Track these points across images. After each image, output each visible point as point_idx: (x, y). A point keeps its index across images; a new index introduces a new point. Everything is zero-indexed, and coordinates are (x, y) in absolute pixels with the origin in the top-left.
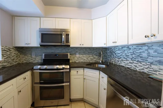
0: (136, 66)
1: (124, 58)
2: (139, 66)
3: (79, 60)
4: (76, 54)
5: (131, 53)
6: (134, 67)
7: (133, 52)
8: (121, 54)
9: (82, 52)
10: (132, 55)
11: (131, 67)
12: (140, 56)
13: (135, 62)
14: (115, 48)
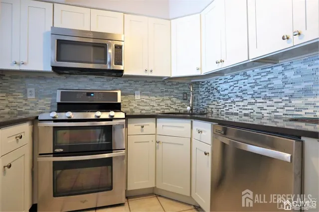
0: (262, 108)
1: (237, 96)
2: (267, 106)
3: (142, 108)
4: (134, 95)
5: (252, 85)
6: (259, 110)
7: (254, 81)
8: (230, 89)
9: (147, 91)
10: (252, 87)
11: (252, 111)
12: (269, 86)
13: (259, 100)
14: (217, 81)
